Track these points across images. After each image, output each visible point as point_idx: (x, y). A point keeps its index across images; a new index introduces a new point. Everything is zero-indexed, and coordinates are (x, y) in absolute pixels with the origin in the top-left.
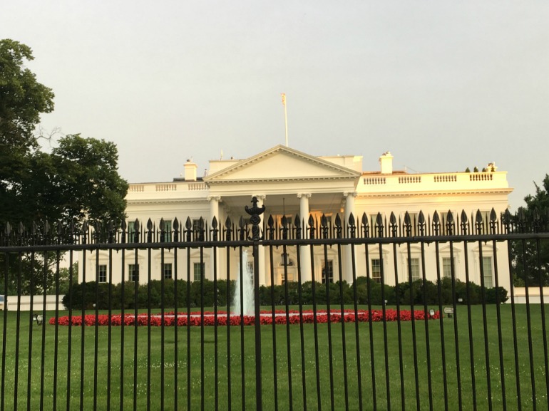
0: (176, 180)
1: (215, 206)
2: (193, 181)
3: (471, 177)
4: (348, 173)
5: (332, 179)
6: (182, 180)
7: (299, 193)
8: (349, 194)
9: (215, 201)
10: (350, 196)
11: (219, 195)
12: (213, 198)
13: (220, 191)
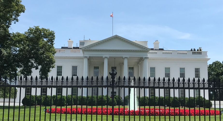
0: (62, 48)
1: (86, 61)
2: (72, 48)
3: (193, 53)
4: (145, 49)
5: (138, 51)
6: (67, 48)
7: (124, 56)
9: (86, 58)
10: (146, 59)
11: (88, 56)
12: (86, 57)
13: (88, 54)
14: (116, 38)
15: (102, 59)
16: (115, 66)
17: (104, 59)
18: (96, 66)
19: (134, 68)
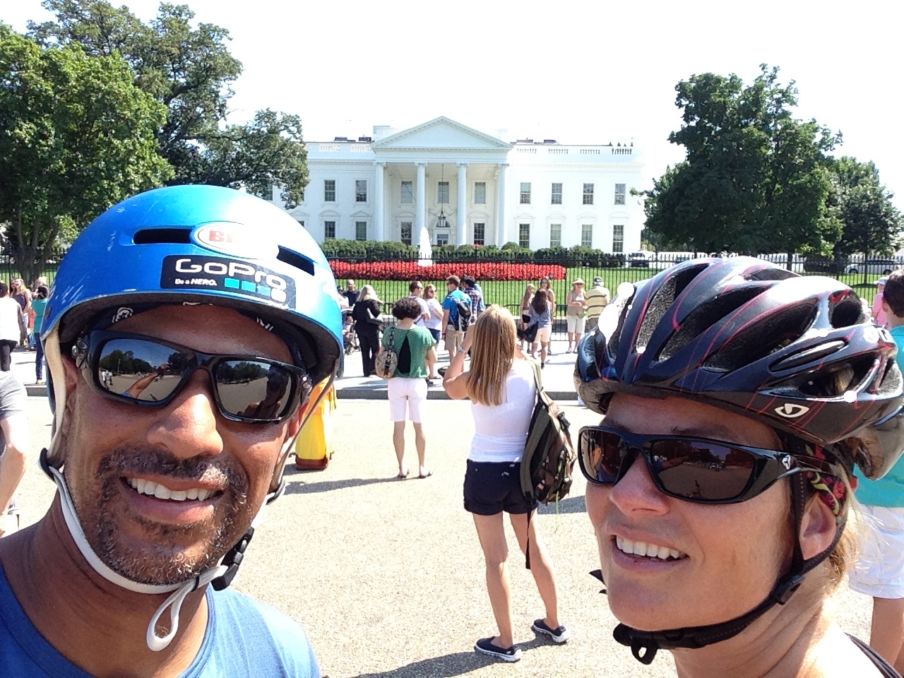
1: (380, 171)
2: (353, 142)
3: (613, 150)
4: (503, 145)
5: (488, 151)
6: (346, 140)
7: (459, 162)
8: (503, 165)
9: (379, 166)
10: (504, 167)
11: (384, 161)
12: (378, 163)
13: (385, 158)
14: (443, 121)
15: (413, 168)
16: (445, 181)
17: (417, 167)
18: (405, 180)
19: (486, 184)
